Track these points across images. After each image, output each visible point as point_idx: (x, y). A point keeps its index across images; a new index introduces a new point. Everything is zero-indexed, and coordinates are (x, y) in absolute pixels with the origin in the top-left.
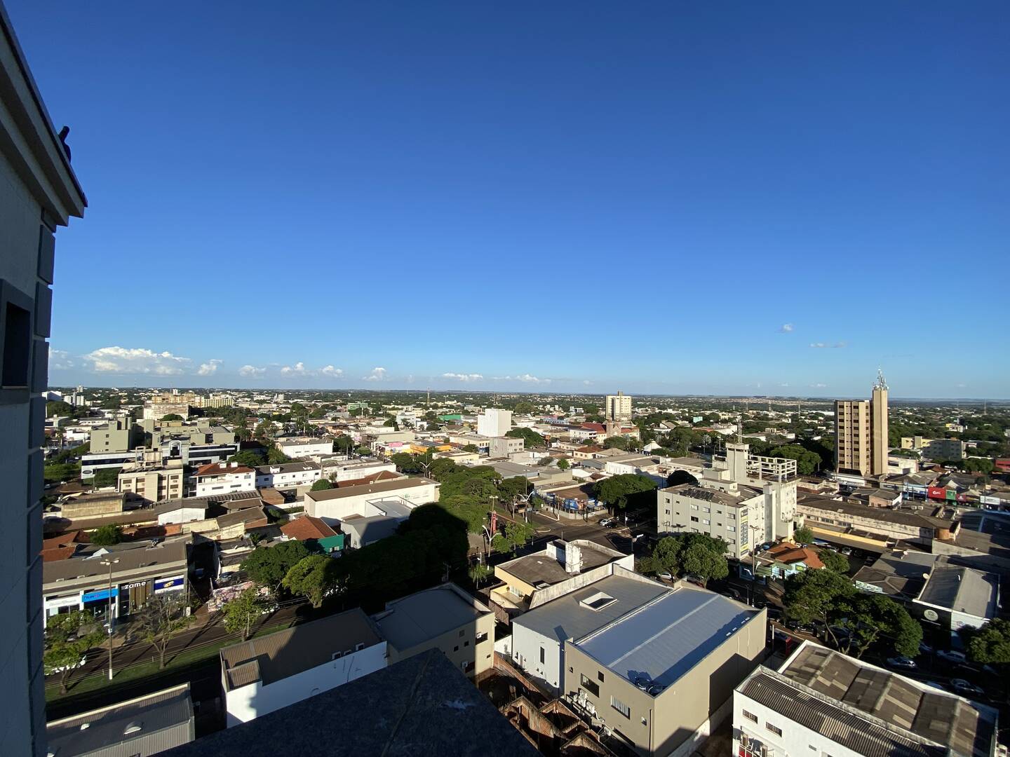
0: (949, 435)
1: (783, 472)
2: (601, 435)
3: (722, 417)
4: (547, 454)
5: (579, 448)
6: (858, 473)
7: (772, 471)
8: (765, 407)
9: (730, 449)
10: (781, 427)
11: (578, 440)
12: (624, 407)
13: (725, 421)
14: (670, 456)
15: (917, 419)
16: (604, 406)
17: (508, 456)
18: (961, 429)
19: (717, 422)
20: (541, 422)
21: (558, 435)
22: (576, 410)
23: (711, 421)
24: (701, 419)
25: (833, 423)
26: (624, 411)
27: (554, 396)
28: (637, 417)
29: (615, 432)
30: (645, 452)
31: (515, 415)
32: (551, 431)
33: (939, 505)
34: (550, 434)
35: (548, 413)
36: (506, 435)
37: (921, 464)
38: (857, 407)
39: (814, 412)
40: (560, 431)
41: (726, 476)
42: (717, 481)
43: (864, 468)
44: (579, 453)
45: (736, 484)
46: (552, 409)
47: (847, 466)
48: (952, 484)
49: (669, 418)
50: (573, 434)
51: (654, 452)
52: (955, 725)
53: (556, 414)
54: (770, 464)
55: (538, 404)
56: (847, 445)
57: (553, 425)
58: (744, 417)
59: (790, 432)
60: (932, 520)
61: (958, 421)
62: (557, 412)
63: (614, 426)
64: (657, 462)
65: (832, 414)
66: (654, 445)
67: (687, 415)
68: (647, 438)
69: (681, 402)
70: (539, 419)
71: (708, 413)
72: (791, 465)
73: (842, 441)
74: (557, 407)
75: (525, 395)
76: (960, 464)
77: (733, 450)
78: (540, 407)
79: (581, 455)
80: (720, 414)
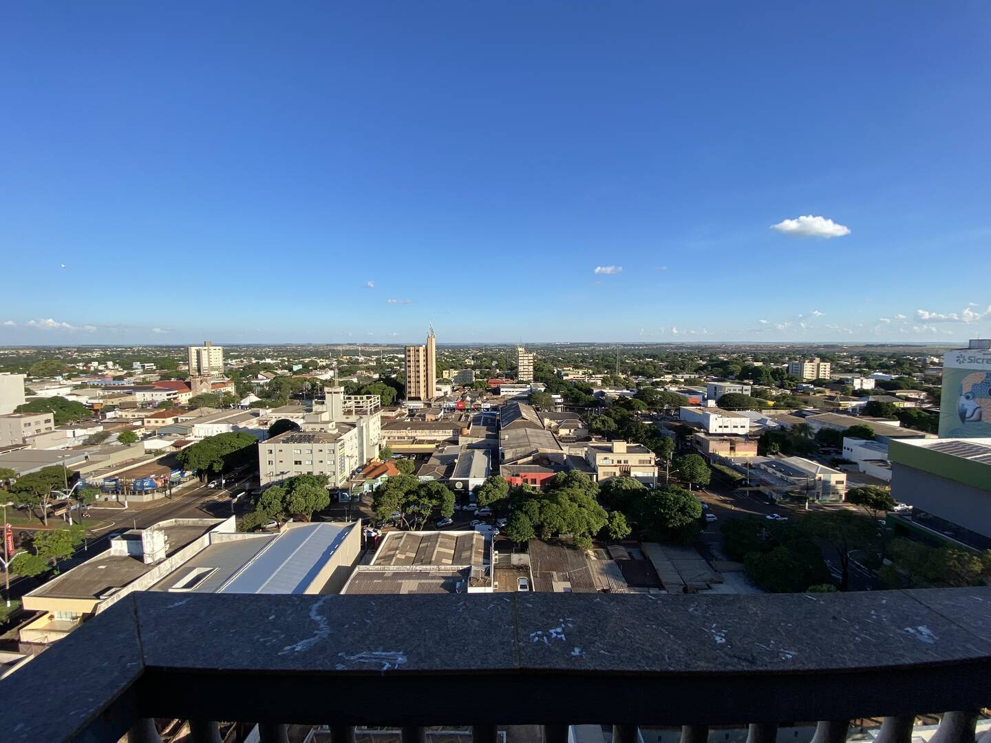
0: (467, 367)
1: (371, 406)
2: (184, 394)
3: (320, 364)
4: (100, 429)
5: (152, 413)
6: (419, 399)
7: (362, 407)
8: (356, 353)
9: (328, 393)
10: (368, 369)
11: (150, 403)
12: (214, 359)
13: (323, 368)
14: (271, 407)
15: (452, 358)
16: (186, 360)
17: (24, 441)
18: (472, 363)
19: (316, 369)
20: (83, 386)
21: (116, 401)
22: (143, 367)
23: (310, 368)
24: (300, 367)
25: (404, 363)
26: (213, 364)
27: (104, 348)
28: (231, 370)
29: (204, 389)
30: (242, 406)
31: (31, 380)
32: (103, 397)
33: (462, 413)
34: (101, 401)
35: (96, 373)
36: (16, 411)
37: (453, 387)
38: (418, 351)
39: (392, 355)
40: (119, 396)
41: (325, 417)
42: (318, 423)
43: (422, 395)
44: (153, 420)
45: (334, 423)
46: (101, 367)
47: (413, 395)
48: (468, 399)
49: (267, 368)
50: (139, 397)
51: (252, 405)
53: (112, 373)
54: (361, 401)
55: (75, 361)
56: (413, 379)
57: (106, 388)
58: (340, 362)
59: (375, 373)
60: (459, 423)
61: (471, 358)
62: (112, 370)
63: (201, 382)
64: (257, 415)
65: (403, 356)
66: (253, 398)
67: (287, 363)
68: (243, 391)
69: (279, 351)
70: (79, 383)
71: (307, 360)
72: (376, 400)
73: (410, 377)
74: (110, 364)
75: (48, 349)
76: (472, 385)
77: (331, 393)
78: (81, 366)
79: (157, 422)
80: (318, 361)
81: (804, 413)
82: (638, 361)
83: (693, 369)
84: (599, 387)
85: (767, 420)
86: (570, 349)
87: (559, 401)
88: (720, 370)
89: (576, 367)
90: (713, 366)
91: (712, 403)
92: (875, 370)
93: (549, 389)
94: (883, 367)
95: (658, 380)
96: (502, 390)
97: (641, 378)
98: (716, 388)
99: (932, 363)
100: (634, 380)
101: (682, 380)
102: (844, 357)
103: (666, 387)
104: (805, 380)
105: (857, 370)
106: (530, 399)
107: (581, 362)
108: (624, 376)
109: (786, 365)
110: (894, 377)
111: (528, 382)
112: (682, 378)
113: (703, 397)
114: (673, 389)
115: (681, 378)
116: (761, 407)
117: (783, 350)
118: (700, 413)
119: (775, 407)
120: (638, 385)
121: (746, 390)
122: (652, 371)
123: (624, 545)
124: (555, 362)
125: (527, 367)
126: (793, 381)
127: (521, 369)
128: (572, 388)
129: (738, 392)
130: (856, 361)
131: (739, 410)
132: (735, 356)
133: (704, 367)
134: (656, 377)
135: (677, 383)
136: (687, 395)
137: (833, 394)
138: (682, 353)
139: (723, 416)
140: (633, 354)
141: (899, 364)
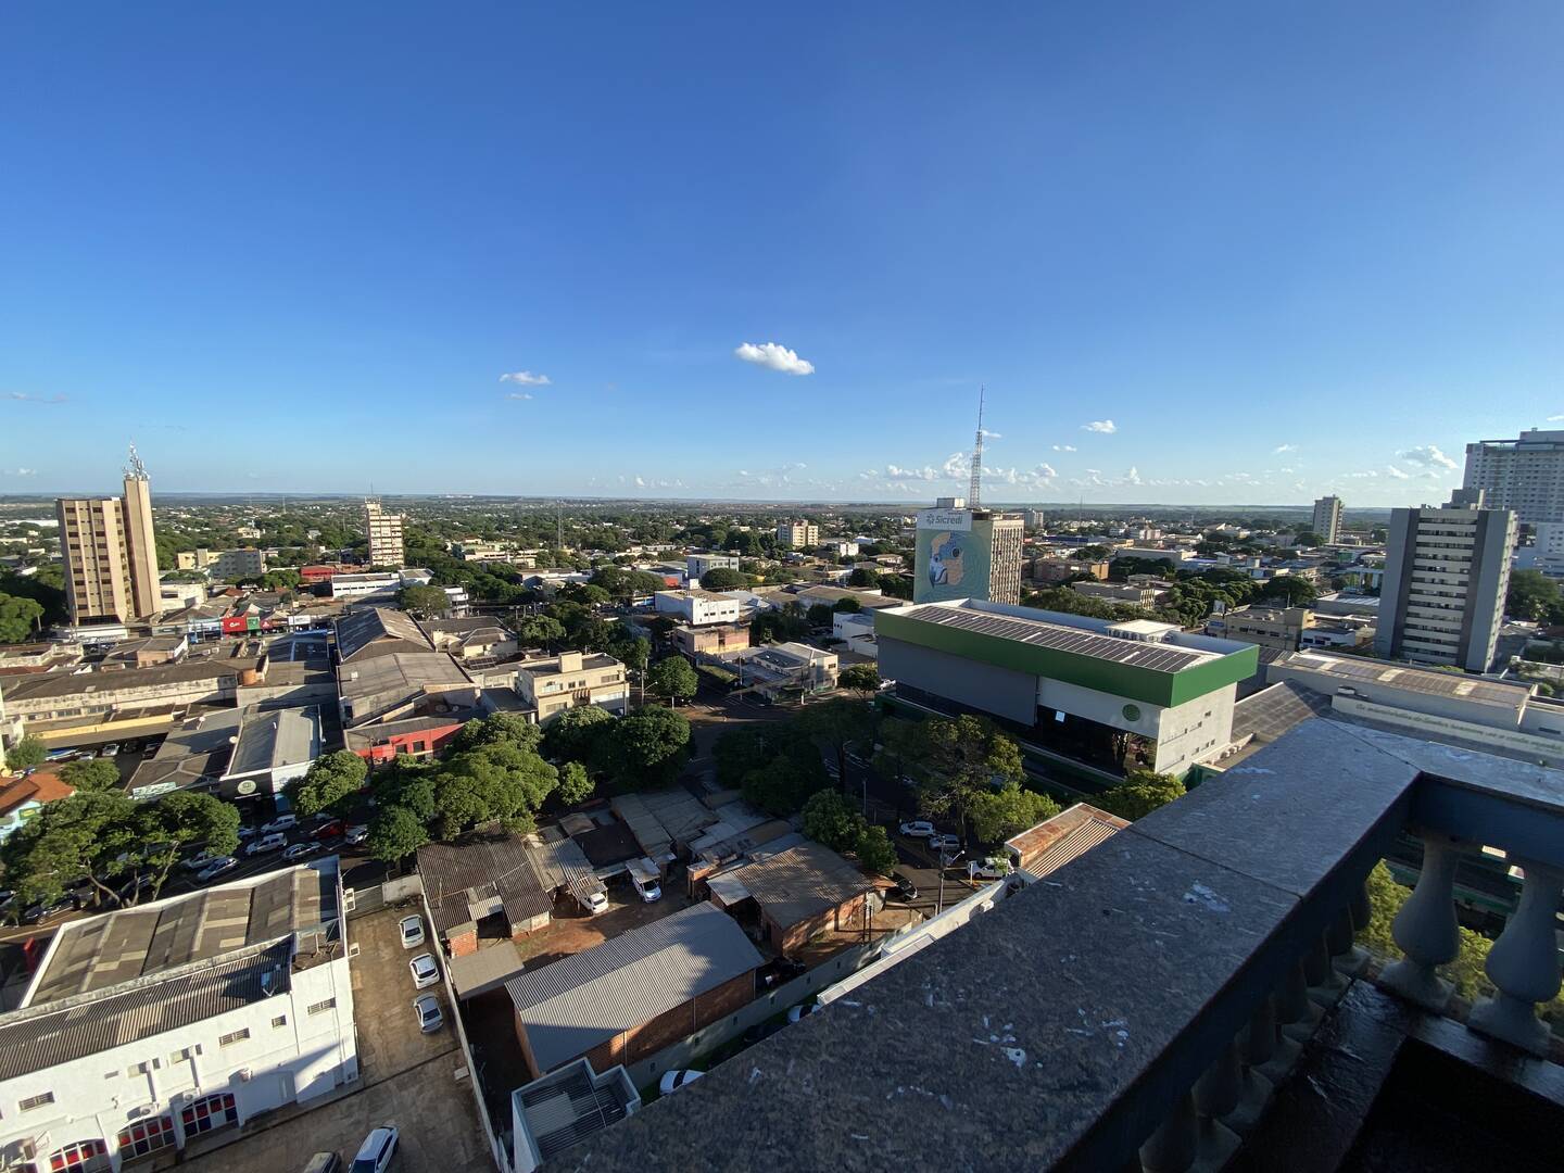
0: (242, 543)
6: (114, 619)
15: (198, 524)
18: (258, 534)
25: (57, 539)
33: (239, 640)
37: (210, 588)
38: (99, 510)
39: (18, 522)
43: (122, 610)
47: (92, 612)
48: (253, 609)
52: (296, 901)
56: (88, 577)
60: (233, 663)
61: (253, 524)
65: (54, 523)
73: (79, 571)
76: (260, 581)
81: (796, 587)
82: (591, 527)
83: (669, 537)
84: (532, 571)
85: (758, 601)
86: (473, 507)
87: (460, 598)
88: (702, 538)
89: (488, 538)
90: (693, 533)
91: (694, 583)
92: (858, 533)
93: (440, 578)
94: (866, 530)
95: (623, 554)
96: (335, 586)
97: (598, 553)
98: (698, 562)
99: (906, 524)
100: (587, 557)
101: (656, 554)
102: (830, 519)
103: (634, 564)
104: (794, 548)
105: (843, 533)
106: (401, 599)
107: (497, 529)
108: (572, 551)
109: (775, 530)
110: (874, 540)
111: (394, 569)
112: (655, 550)
113: (684, 576)
114: (644, 567)
115: (652, 550)
116: (751, 584)
117: (771, 511)
118: (681, 598)
119: (766, 583)
120: (594, 563)
121: (733, 564)
122: (612, 542)
123: (585, 810)
124: (447, 530)
125: (389, 540)
126: (782, 549)
127: (376, 543)
128: (483, 574)
129: (724, 566)
130: (841, 523)
131: (726, 590)
132: (718, 518)
133: (681, 536)
134: (619, 551)
135: (648, 559)
136: (663, 574)
137: (822, 563)
138: (653, 514)
139: (709, 599)
140: (583, 516)
141: (879, 526)
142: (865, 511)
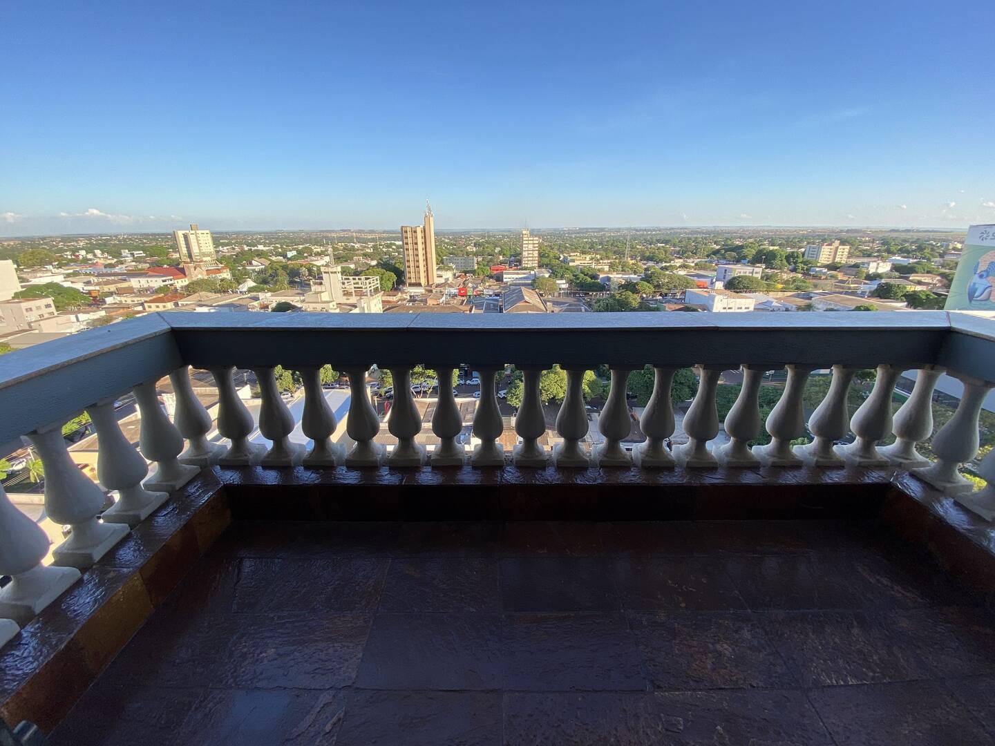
0: (468, 254)
1: (370, 287)
2: (180, 281)
3: (315, 250)
4: (103, 313)
5: (151, 298)
6: (419, 285)
7: (361, 288)
8: (350, 240)
9: (325, 272)
10: (365, 255)
11: (147, 290)
12: (203, 244)
13: (318, 254)
14: (269, 290)
15: (452, 245)
16: (176, 248)
17: (30, 327)
18: (474, 249)
19: (311, 255)
20: (76, 274)
21: (112, 288)
22: (133, 255)
23: (305, 255)
24: (294, 253)
25: (402, 250)
26: (204, 250)
27: (89, 237)
28: (224, 257)
29: (199, 275)
30: (241, 292)
31: (22, 270)
32: (98, 284)
33: (464, 298)
34: (97, 288)
35: (85, 260)
36: (13, 298)
37: (455, 275)
38: (415, 232)
39: (389, 242)
40: (114, 282)
41: (325, 297)
42: (319, 303)
43: (423, 281)
44: (153, 305)
45: (334, 303)
46: (90, 256)
47: (413, 281)
48: (470, 285)
49: (260, 254)
50: (135, 283)
51: (250, 290)
53: (102, 261)
54: (360, 282)
55: (61, 251)
56: (412, 264)
57: (99, 275)
58: (335, 249)
59: (372, 260)
60: (461, 307)
61: (473, 245)
62: (101, 258)
63: (195, 268)
64: (256, 299)
65: (400, 243)
66: (250, 283)
67: (280, 250)
68: (239, 279)
69: (270, 238)
70: (71, 271)
71: (301, 247)
72: (375, 281)
73: (408, 261)
74: (98, 252)
75: (32, 239)
76: (473, 272)
77: (328, 273)
78: (68, 255)
79: (158, 307)
80: (313, 248)
81: (812, 295)
82: (649, 246)
83: (706, 253)
84: (606, 273)
85: (772, 302)
86: (578, 235)
87: (563, 286)
88: (734, 254)
89: (583, 253)
90: (726, 251)
91: (719, 285)
92: (894, 254)
93: (554, 274)
94: (904, 252)
95: (668, 264)
96: (505, 276)
97: (651, 264)
98: (726, 270)
99: (954, 249)
100: (642, 266)
101: (693, 265)
102: (866, 242)
103: (675, 271)
104: (818, 264)
105: (876, 254)
106: (534, 284)
107: (590, 248)
108: (633, 261)
109: (803, 250)
110: (911, 261)
111: (532, 269)
112: (693, 262)
113: (712, 280)
114: (682, 273)
115: (691, 262)
116: (769, 289)
117: (803, 235)
118: (706, 295)
119: (783, 290)
120: (646, 270)
121: (756, 273)
122: (662, 256)
124: (562, 249)
125: (531, 252)
126: (807, 265)
127: (525, 254)
128: (577, 273)
129: (747, 274)
130: (876, 246)
131: (746, 292)
132: (751, 240)
133: (716, 252)
134: (665, 262)
135: (687, 268)
136: (695, 278)
137: (845, 278)
138: (696, 238)
139: (729, 297)
140: (645, 239)
141: (920, 249)
142: (908, 236)
